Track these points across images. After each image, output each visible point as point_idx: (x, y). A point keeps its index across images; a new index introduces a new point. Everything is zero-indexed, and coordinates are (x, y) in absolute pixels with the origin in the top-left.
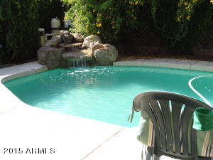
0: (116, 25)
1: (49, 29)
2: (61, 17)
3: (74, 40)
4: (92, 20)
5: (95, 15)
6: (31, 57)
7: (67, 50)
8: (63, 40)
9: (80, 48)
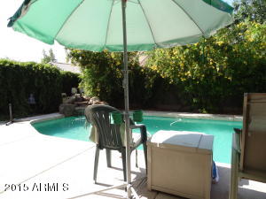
0: (109, 91)
1: (70, 94)
2: (77, 86)
3: (84, 100)
4: (94, 87)
5: (96, 85)
6: (56, 110)
7: (79, 105)
8: (77, 99)
9: (87, 104)
